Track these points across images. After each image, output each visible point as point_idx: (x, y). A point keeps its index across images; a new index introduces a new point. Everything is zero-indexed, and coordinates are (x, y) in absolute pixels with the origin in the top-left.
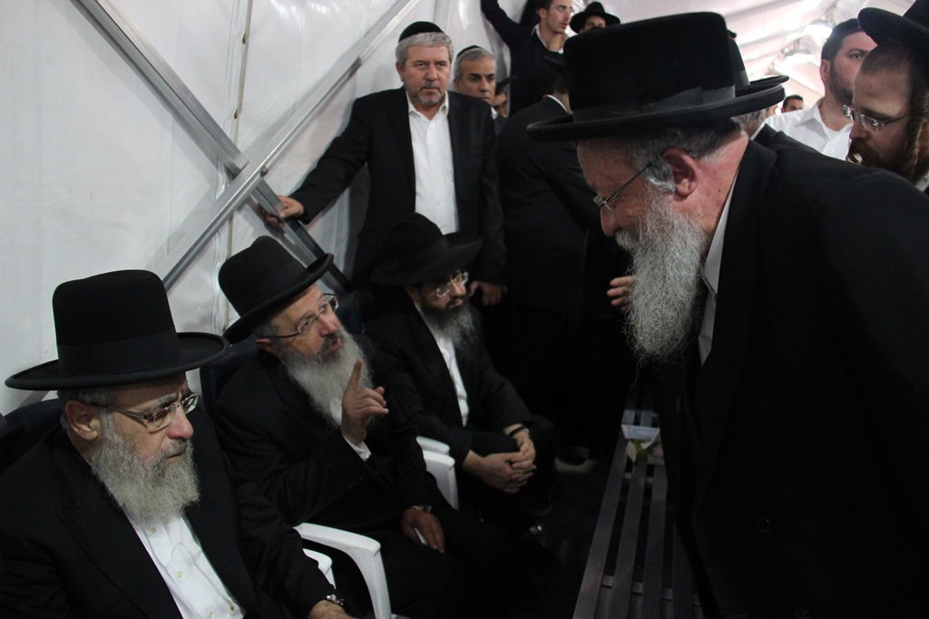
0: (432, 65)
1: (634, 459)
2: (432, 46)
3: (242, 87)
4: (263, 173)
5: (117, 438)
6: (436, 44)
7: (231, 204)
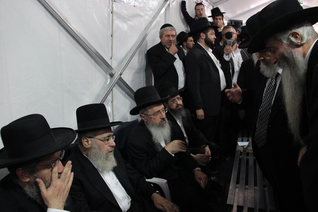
0: (171, 36)
1: (242, 152)
2: (171, 31)
3: (112, 50)
4: (121, 75)
5: (96, 146)
6: (171, 30)
7: (112, 86)
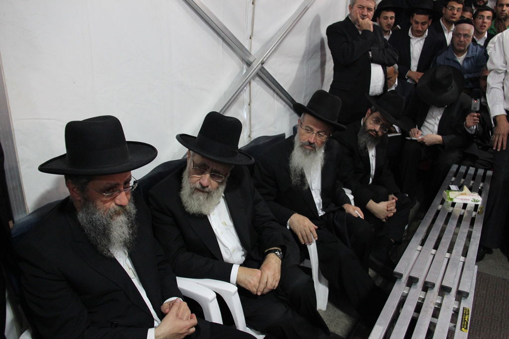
3: (253, 24)
4: (262, 63)
